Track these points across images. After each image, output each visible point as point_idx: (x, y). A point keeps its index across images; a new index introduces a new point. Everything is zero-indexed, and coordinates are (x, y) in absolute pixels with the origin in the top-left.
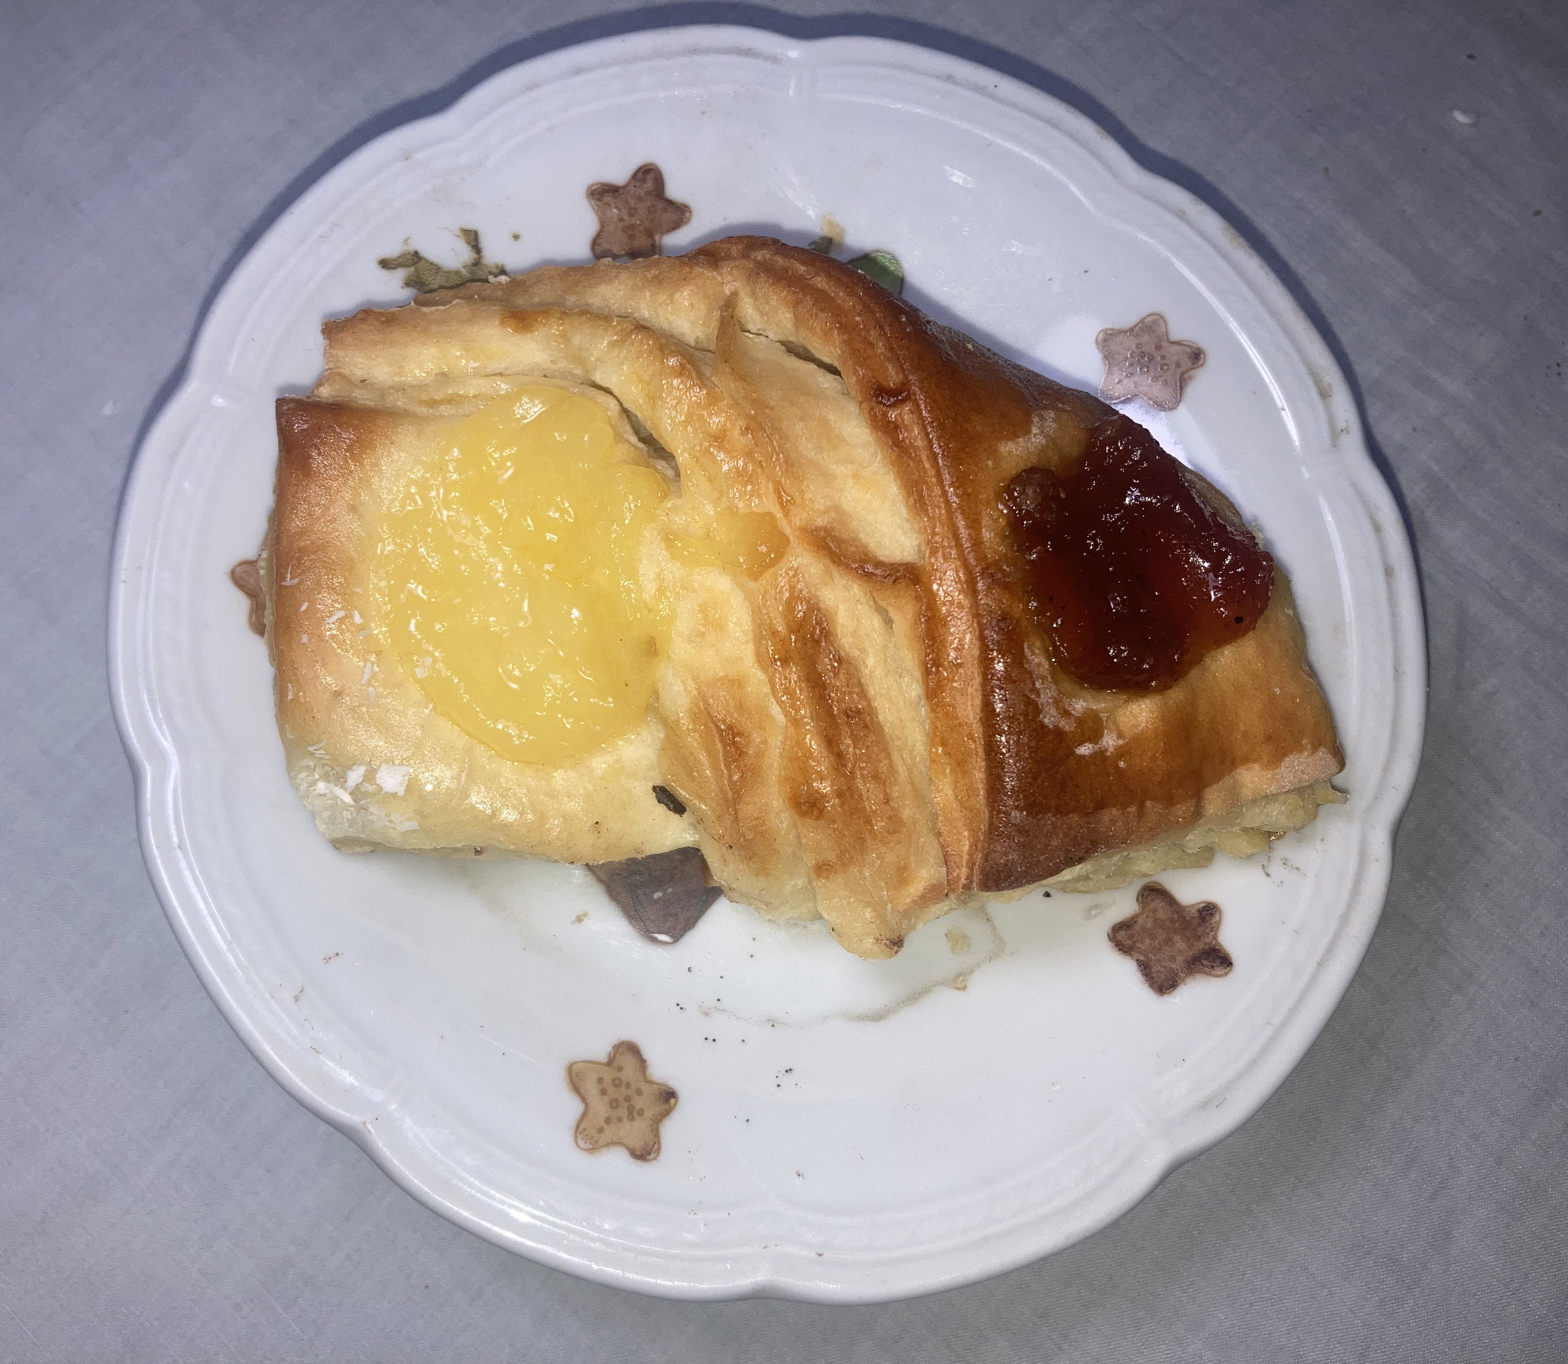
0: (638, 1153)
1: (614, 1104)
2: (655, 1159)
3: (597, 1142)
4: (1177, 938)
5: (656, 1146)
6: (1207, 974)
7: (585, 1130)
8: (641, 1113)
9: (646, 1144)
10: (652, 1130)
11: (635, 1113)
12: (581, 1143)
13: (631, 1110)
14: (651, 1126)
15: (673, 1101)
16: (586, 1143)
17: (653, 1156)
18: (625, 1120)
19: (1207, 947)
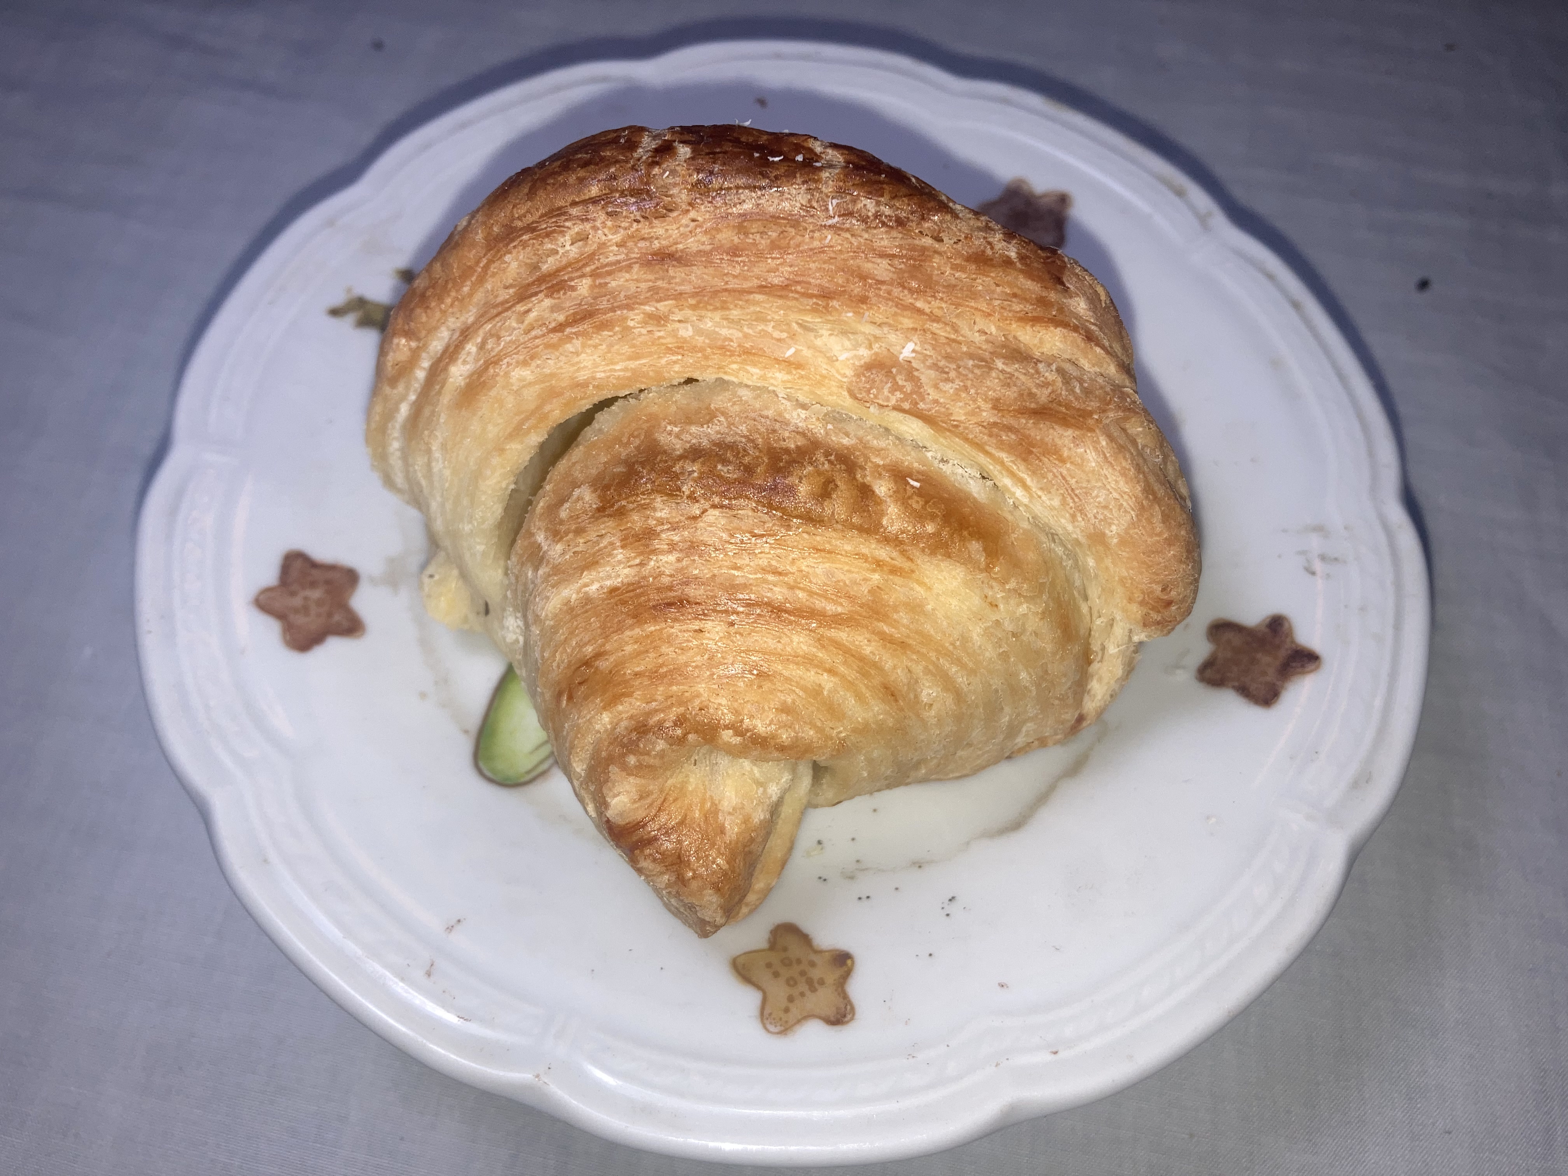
0: (832, 1019)
1: (792, 983)
2: (852, 1019)
3: (786, 1022)
4: (1259, 656)
5: (849, 1007)
6: (1300, 673)
7: (770, 1014)
8: (822, 982)
9: (838, 1008)
10: (839, 994)
11: (817, 985)
12: (772, 1028)
13: (810, 983)
14: (836, 990)
15: (849, 962)
16: (776, 1026)
17: (849, 1017)
18: (808, 993)
19: (1289, 652)
